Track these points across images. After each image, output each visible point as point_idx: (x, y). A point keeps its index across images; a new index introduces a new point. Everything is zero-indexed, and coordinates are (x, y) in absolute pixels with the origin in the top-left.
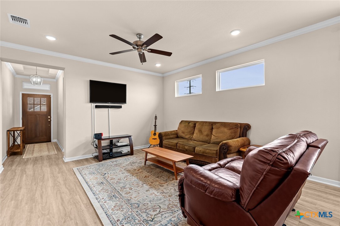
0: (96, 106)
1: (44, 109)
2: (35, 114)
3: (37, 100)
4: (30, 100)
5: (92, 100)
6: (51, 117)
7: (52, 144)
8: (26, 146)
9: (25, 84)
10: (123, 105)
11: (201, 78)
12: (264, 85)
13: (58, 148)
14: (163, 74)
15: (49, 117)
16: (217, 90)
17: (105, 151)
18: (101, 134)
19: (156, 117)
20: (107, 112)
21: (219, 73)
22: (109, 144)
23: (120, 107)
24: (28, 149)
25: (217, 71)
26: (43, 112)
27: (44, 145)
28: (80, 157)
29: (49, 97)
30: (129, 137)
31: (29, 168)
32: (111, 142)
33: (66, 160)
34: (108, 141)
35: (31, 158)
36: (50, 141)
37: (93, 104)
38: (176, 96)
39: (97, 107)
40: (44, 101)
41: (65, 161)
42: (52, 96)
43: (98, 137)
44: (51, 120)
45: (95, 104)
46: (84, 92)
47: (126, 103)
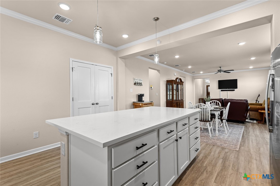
0: (221, 90)
19: (259, 95)
20: (227, 93)
23: (234, 90)
47: (237, 88)
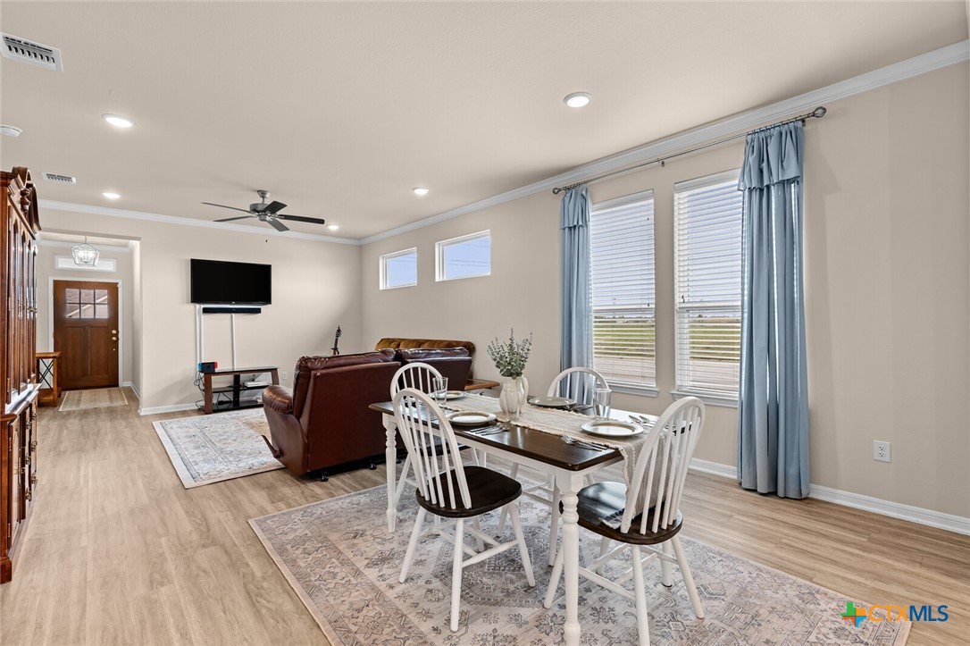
0: (204, 309)
1: (103, 313)
2: (83, 325)
3: (87, 294)
4: (71, 295)
5: (196, 298)
6: (118, 332)
7: (120, 390)
8: (63, 393)
9: (60, 259)
10: (263, 308)
11: (416, 255)
12: (489, 274)
13: (133, 396)
14: (359, 239)
15: (114, 332)
16: (437, 280)
17: (223, 398)
18: (214, 365)
19: (339, 331)
20: (229, 322)
21: (443, 246)
22: (232, 384)
23: (258, 311)
24: (68, 397)
25: (437, 244)
26: (99, 320)
27: (104, 391)
28: (167, 409)
29: (113, 289)
30: (274, 371)
31: (74, 424)
32: (237, 378)
33: (144, 411)
34: (230, 378)
35: (74, 411)
36: (116, 385)
37: (198, 306)
38: (381, 288)
39: (206, 311)
40: (103, 296)
41: (141, 414)
42: (119, 286)
43: (208, 369)
44: (118, 339)
45: (203, 306)
46: (181, 282)
47: (270, 303)
